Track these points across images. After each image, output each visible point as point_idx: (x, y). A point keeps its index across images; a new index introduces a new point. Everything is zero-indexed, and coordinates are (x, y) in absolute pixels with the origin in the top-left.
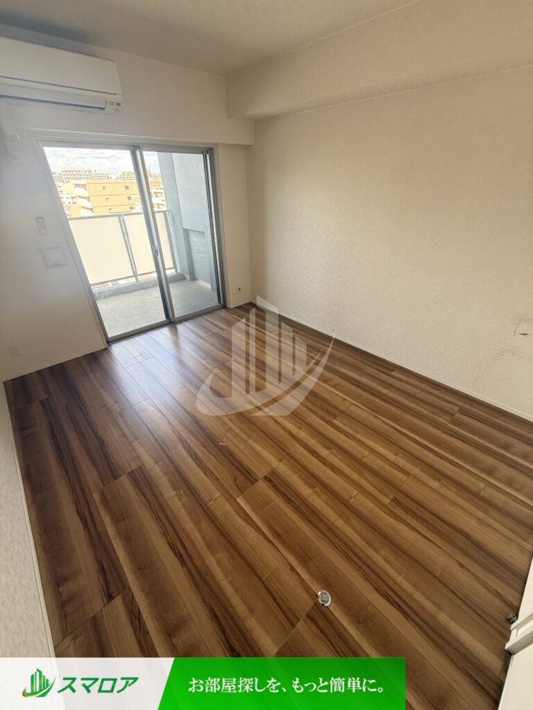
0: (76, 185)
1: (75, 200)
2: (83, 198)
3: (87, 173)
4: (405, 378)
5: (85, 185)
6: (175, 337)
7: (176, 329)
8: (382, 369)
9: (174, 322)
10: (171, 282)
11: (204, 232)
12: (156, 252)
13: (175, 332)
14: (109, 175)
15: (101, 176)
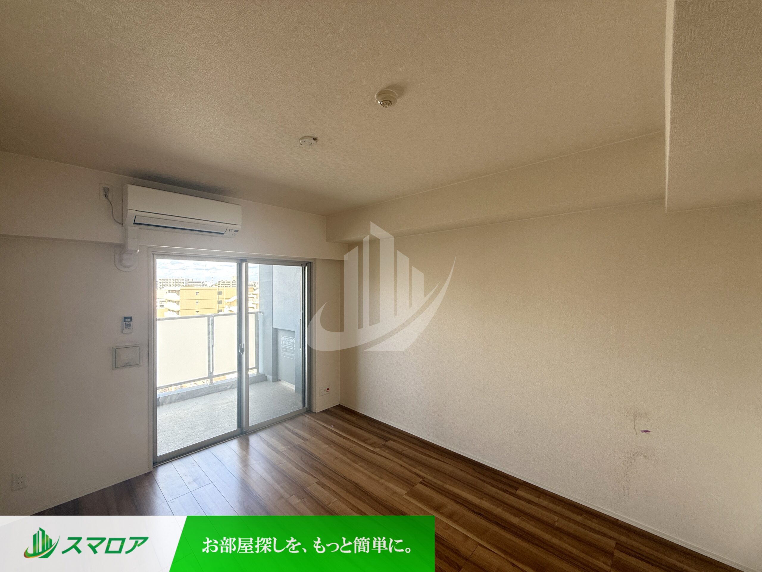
0: (169, 291)
1: (163, 303)
2: (173, 301)
3: (184, 281)
4: (535, 500)
5: (178, 291)
6: (244, 453)
7: (248, 440)
8: (504, 487)
9: (246, 432)
10: (251, 384)
11: (294, 332)
12: (241, 350)
13: (245, 446)
14: (205, 283)
15: (197, 284)
